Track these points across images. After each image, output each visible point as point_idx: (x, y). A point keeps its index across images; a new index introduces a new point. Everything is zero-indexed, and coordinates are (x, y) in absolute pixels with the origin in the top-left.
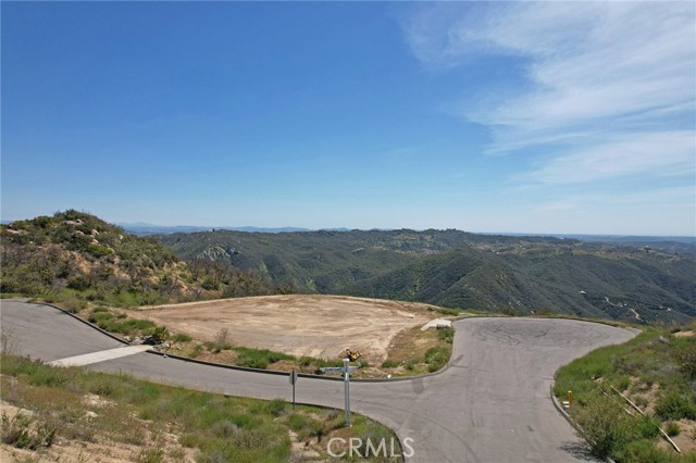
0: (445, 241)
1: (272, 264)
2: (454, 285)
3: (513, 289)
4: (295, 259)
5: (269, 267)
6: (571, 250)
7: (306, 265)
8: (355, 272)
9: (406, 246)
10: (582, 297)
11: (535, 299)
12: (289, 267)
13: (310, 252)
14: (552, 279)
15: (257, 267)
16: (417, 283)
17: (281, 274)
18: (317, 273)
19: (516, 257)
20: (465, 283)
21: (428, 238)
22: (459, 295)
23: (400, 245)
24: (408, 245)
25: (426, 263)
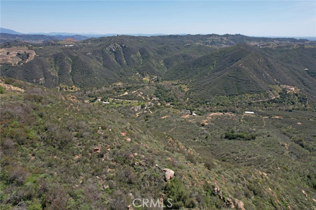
0: (234, 40)
1: (143, 52)
2: (234, 64)
3: (266, 67)
4: (155, 50)
5: (141, 54)
6: (304, 45)
7: (160, 52)
8: (184, 56)
9: (213, 43)
10: (306, 72)
11: (277, 73)
12: (151, 54)
13: (163, 46)
14: (290, 62)
15: (135, 54)
16: (215, 62)
17: (147, 57)
18: (165, 57)
19: (270, 49)
20: (240, 64)
21: (225, 39)
22: (235, 70)
23: (210, 42)
24: (214, 42)
25: (221, 52)
